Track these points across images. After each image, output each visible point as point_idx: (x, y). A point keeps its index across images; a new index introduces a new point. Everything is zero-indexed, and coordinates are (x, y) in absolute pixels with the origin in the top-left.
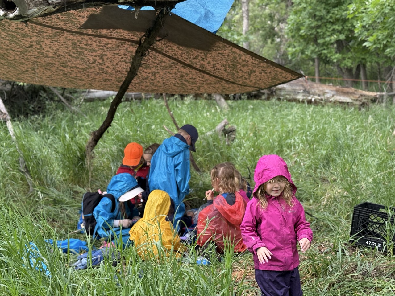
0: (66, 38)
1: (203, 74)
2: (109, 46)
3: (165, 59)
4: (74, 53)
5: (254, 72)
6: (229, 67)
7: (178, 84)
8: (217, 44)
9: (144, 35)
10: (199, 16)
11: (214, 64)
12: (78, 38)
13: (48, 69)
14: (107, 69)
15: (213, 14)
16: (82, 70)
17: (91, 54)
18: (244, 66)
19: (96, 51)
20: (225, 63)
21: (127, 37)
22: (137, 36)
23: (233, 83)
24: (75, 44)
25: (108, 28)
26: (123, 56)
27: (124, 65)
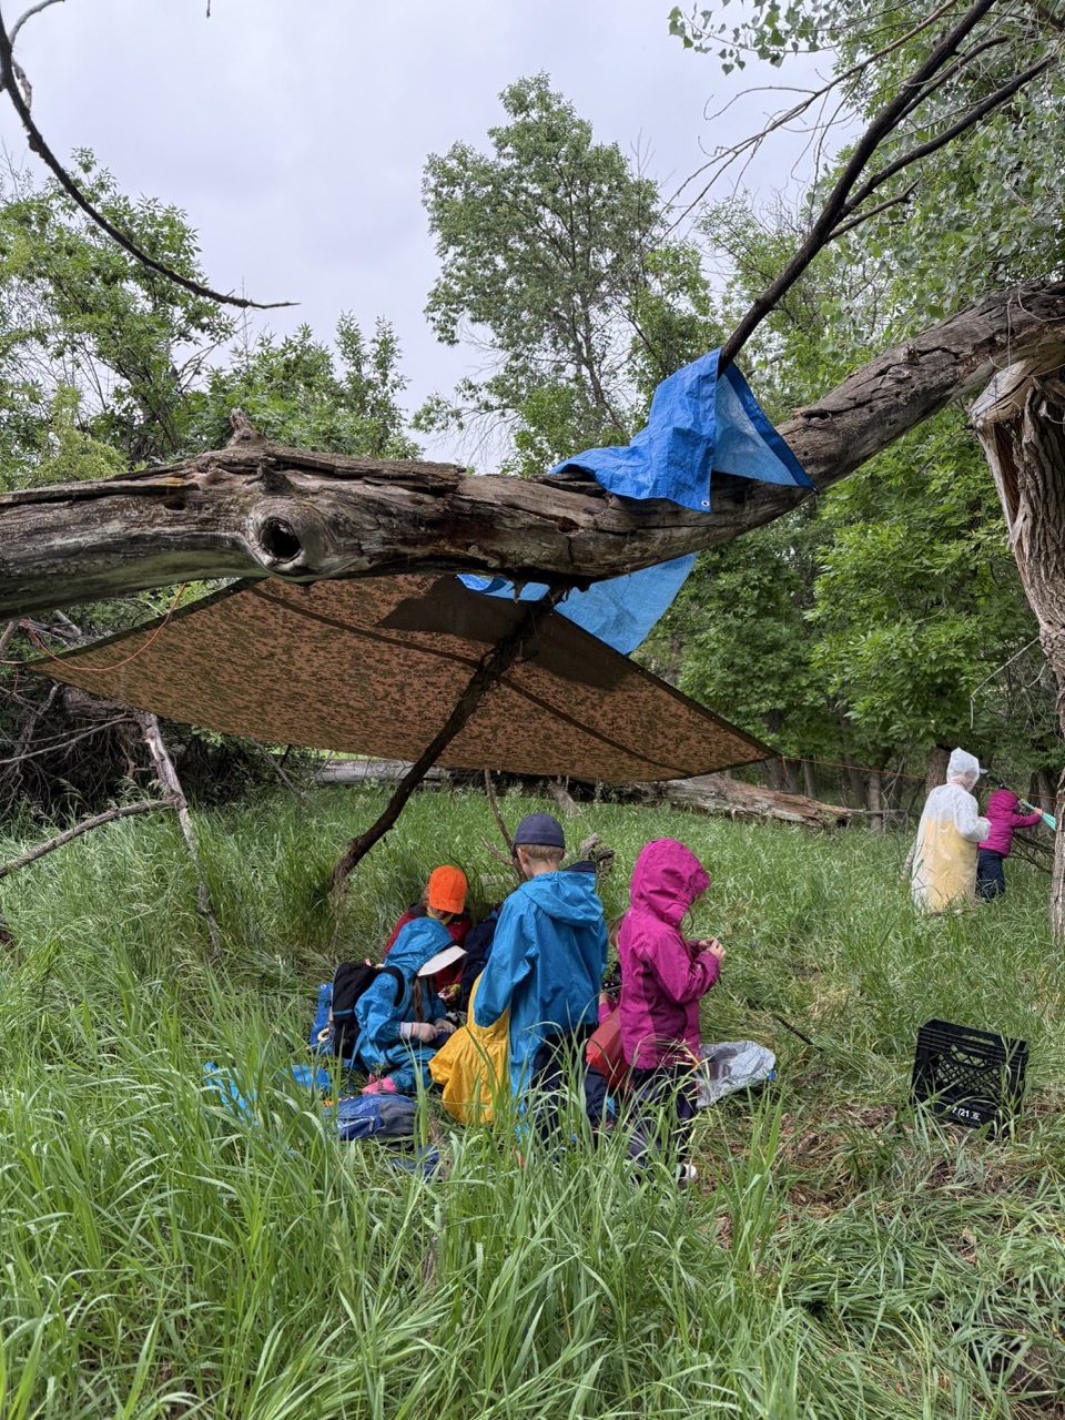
0: (345, 643)
1: (588, 736)
2: (422, 666)
3: (520, 700)
4: (350, 676)
5: (688, 739)
6: (642, 726)
7: (536, 752)
8: (629, 678)
9: (492, 651)
10: (604, 620)
11: (614, 718)
12: (368, 644)
13: (290, 707)
14: (407, 713)
15: (633, 619)
16: (356, 713)
17: (382, 679)
18: (670, 725)
19: (393, 675)
20: (634, 718)
21: (459, 652)
22: (477, 651)
23: (643, 758)
24: (358, 657)
25: (428, 630)
26: (443, 689)
27: (439, 706)
